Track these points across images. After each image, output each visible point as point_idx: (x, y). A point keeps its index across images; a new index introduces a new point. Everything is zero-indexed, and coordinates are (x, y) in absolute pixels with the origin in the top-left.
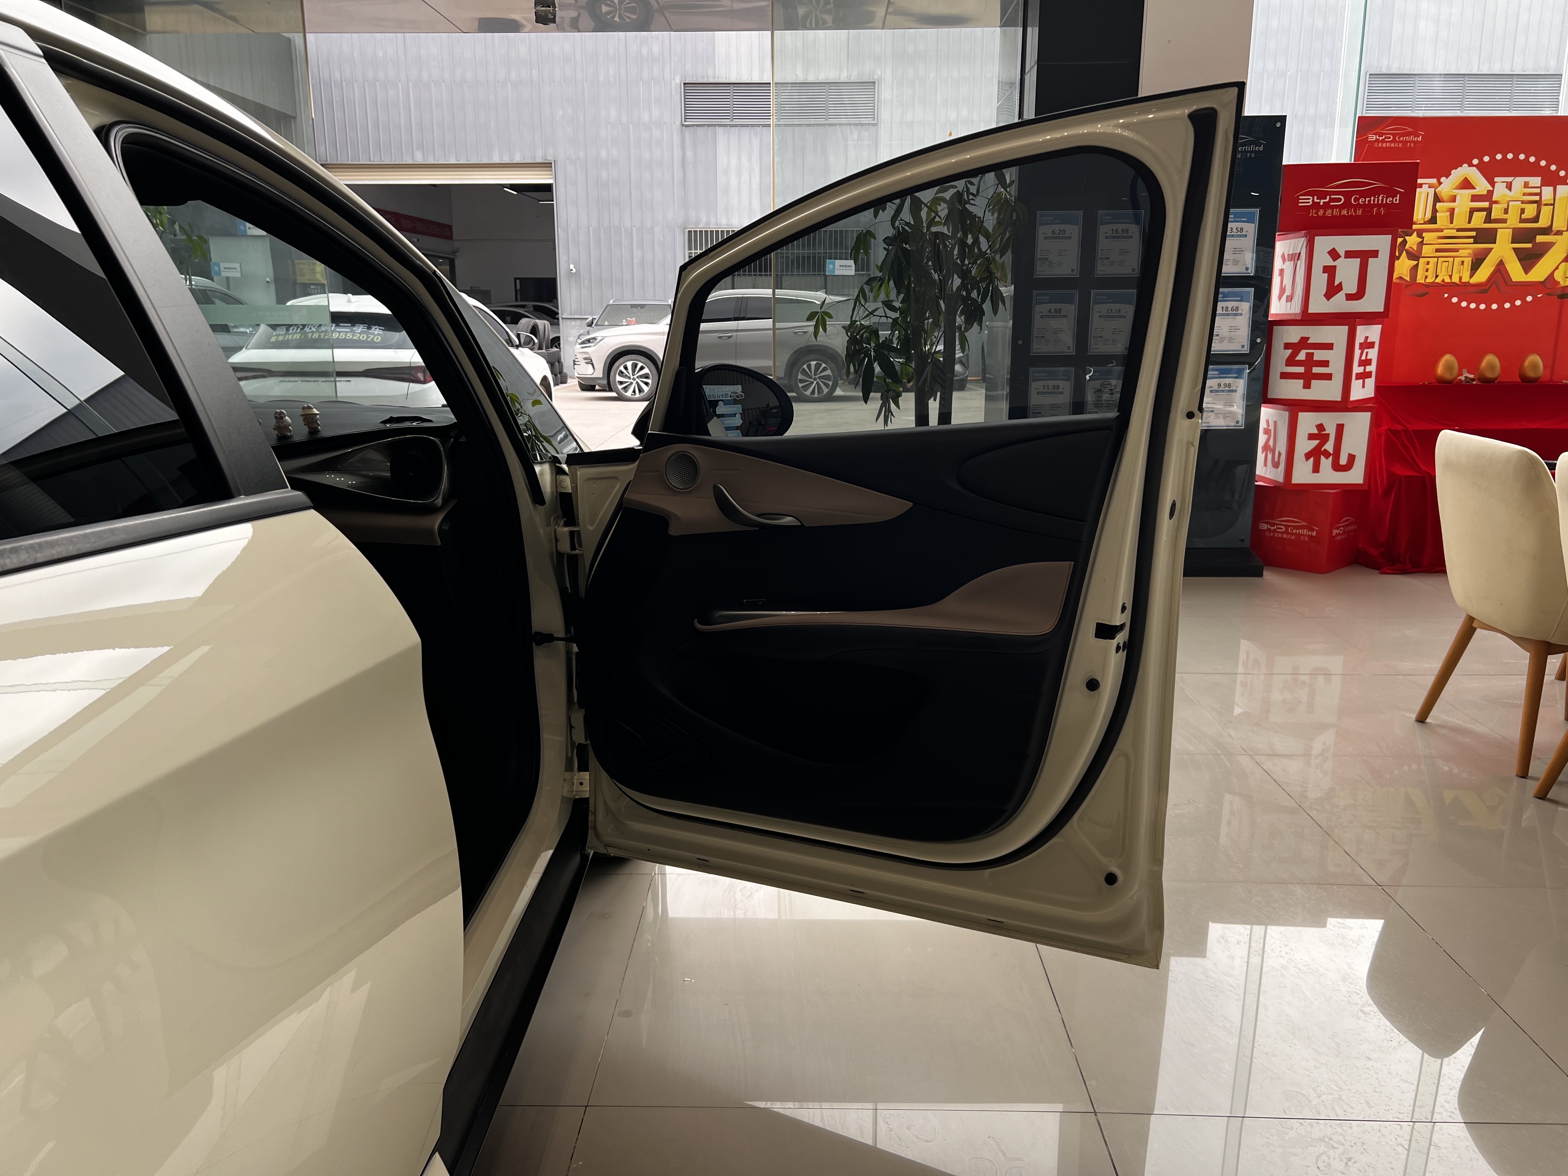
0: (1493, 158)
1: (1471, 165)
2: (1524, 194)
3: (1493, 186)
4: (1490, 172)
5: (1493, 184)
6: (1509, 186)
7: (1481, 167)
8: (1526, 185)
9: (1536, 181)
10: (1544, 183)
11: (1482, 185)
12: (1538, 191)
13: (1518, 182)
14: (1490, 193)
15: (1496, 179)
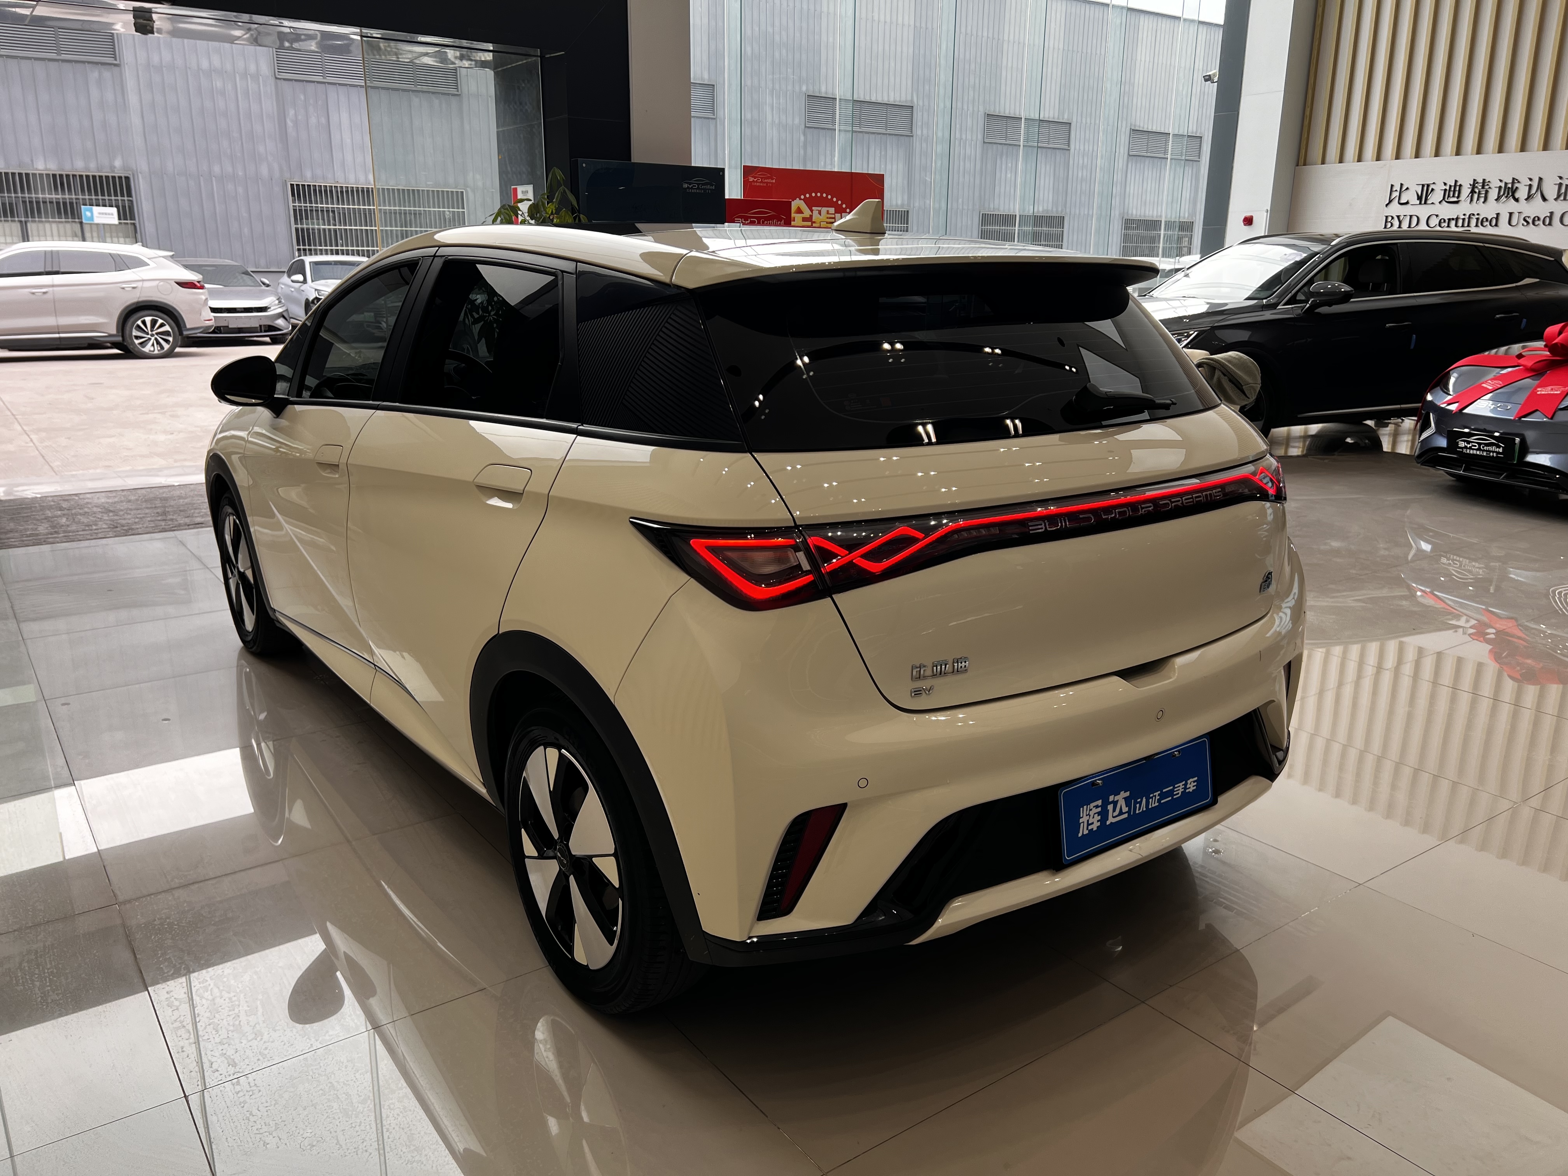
0: (811, 195)
1: (801, 199)
2: (827, 218)
3: (812, 213)
4: (810, 204)
5: (812, 211)
6: (820, 213)
7: (805, 200)
8: (828, 212)
9: (832, 210)
10: (836, 212)
11: (807, 213)
12: (833, 216)
13: (824, 210)
14: (811, 216)
15: (813, 208)
